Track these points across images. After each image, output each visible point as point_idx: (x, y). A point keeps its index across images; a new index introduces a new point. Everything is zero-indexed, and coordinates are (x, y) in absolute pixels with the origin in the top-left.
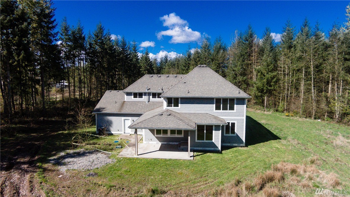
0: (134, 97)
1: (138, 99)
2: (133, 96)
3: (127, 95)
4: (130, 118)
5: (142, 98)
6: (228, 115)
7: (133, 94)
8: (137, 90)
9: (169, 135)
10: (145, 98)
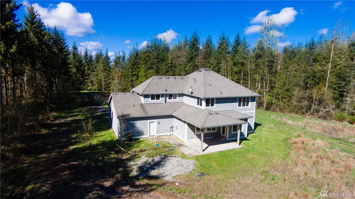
0: (152, 99)
1: (155, 101)
2: (150, 98)
3: (144, 98)
4: (156, 120)
5: (159, 99)
6: (245, 110)
7: (150, 96)
8: (155, 92)
9: (206, 131)
10: (162, 100)
